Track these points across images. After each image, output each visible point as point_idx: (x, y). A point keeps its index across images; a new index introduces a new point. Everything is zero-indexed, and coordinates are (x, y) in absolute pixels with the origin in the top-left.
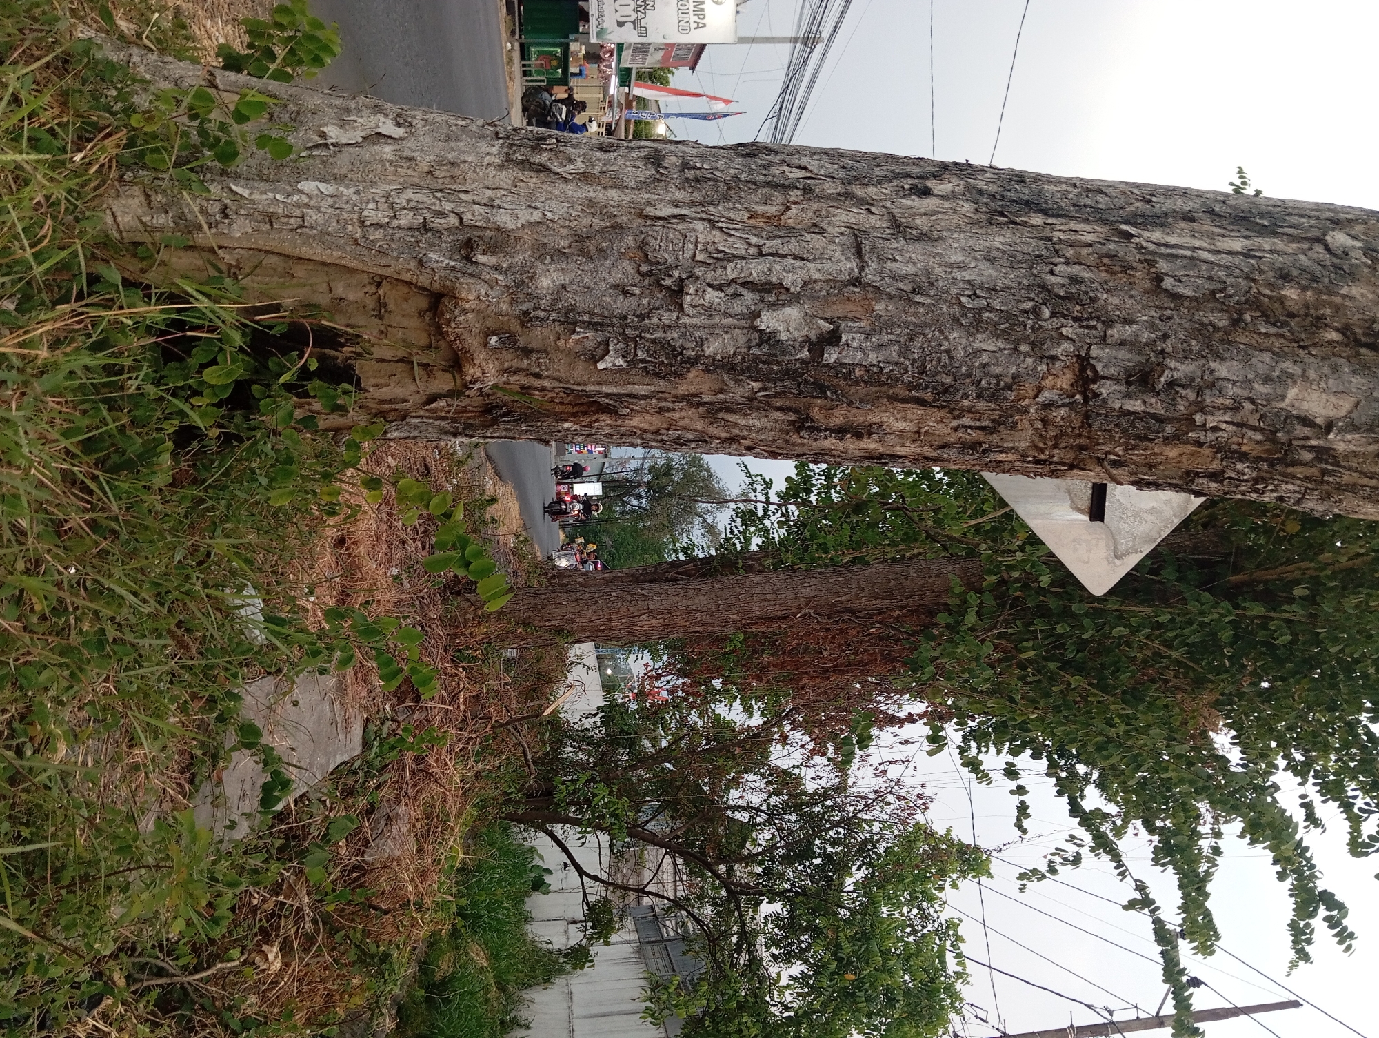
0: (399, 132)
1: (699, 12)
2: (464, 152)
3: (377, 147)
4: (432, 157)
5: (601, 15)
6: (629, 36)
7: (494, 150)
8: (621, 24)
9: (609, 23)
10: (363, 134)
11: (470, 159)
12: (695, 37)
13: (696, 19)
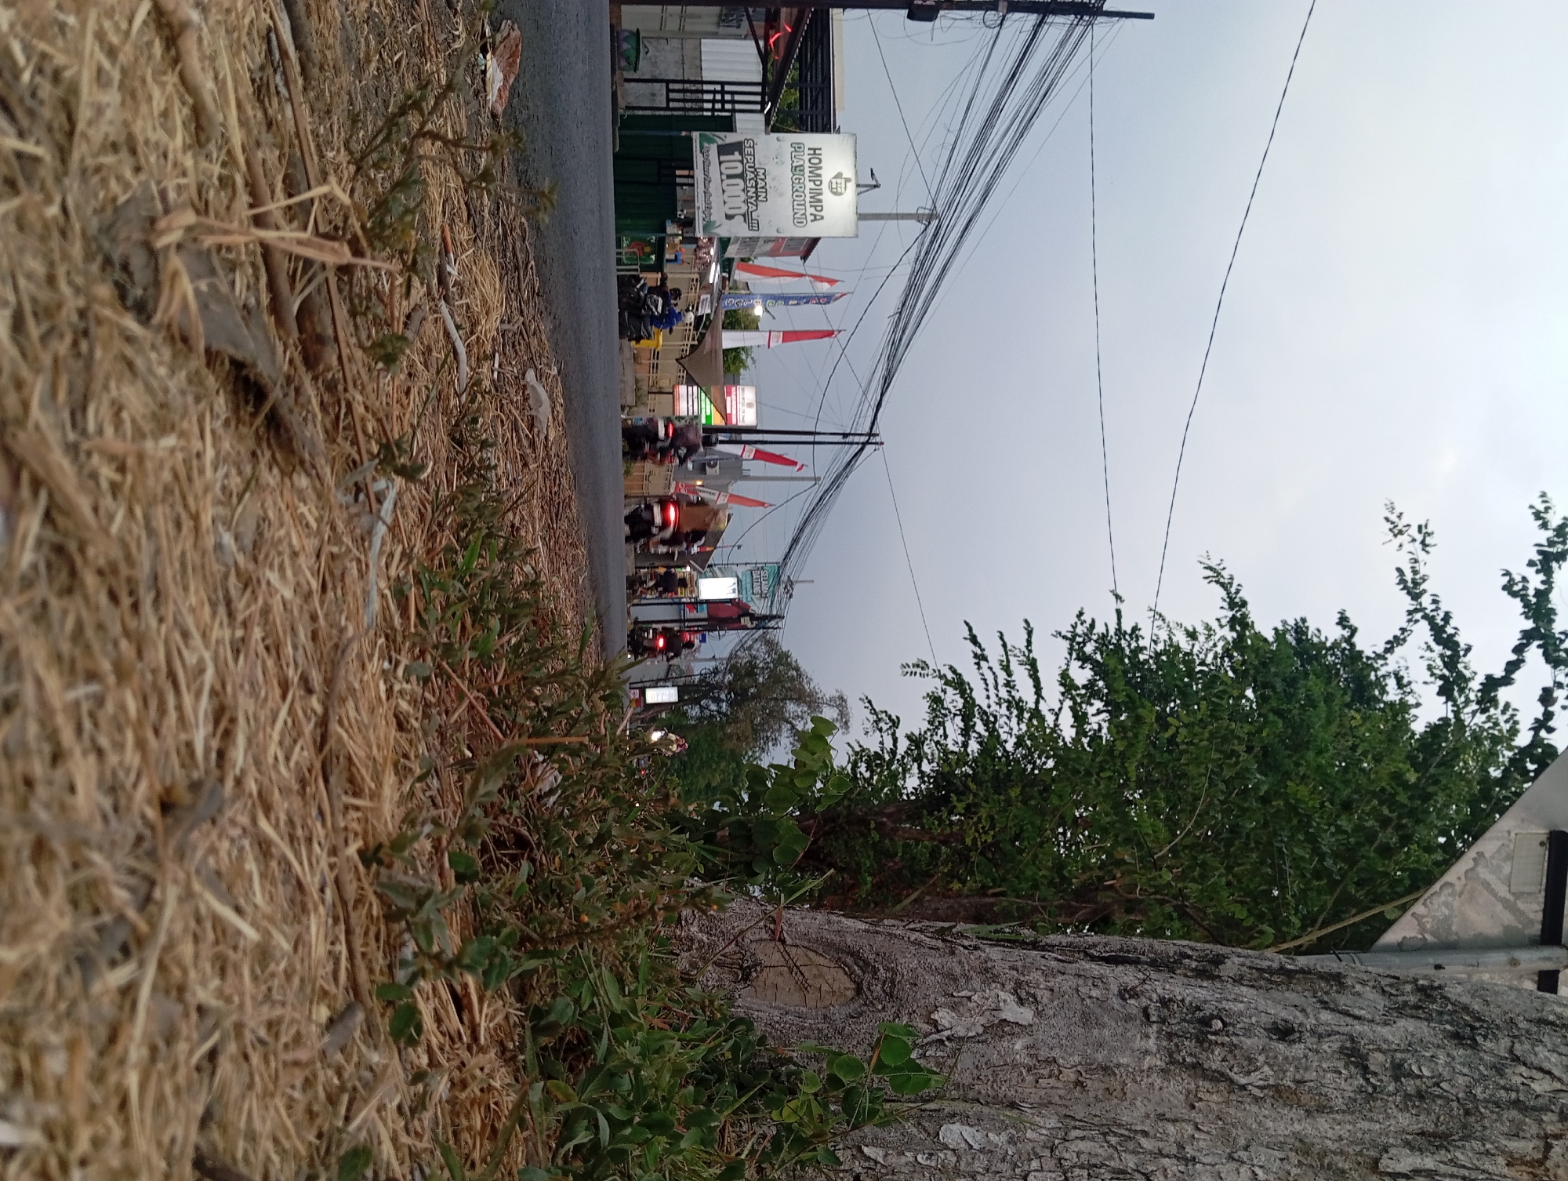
0: (1026, 1015)
1: (817, 202)
2: (1115, 1049)
3: (1005, 1044)
4: (1077, 1059)
5: (709, 207)
6: (738, 229)
7: (1151, 1044)
8: (729, 217)
9: (717, 216)
10: (983, 1020)
11: (1124, 1061)
12: (810, 231)
13: (812, 210)
